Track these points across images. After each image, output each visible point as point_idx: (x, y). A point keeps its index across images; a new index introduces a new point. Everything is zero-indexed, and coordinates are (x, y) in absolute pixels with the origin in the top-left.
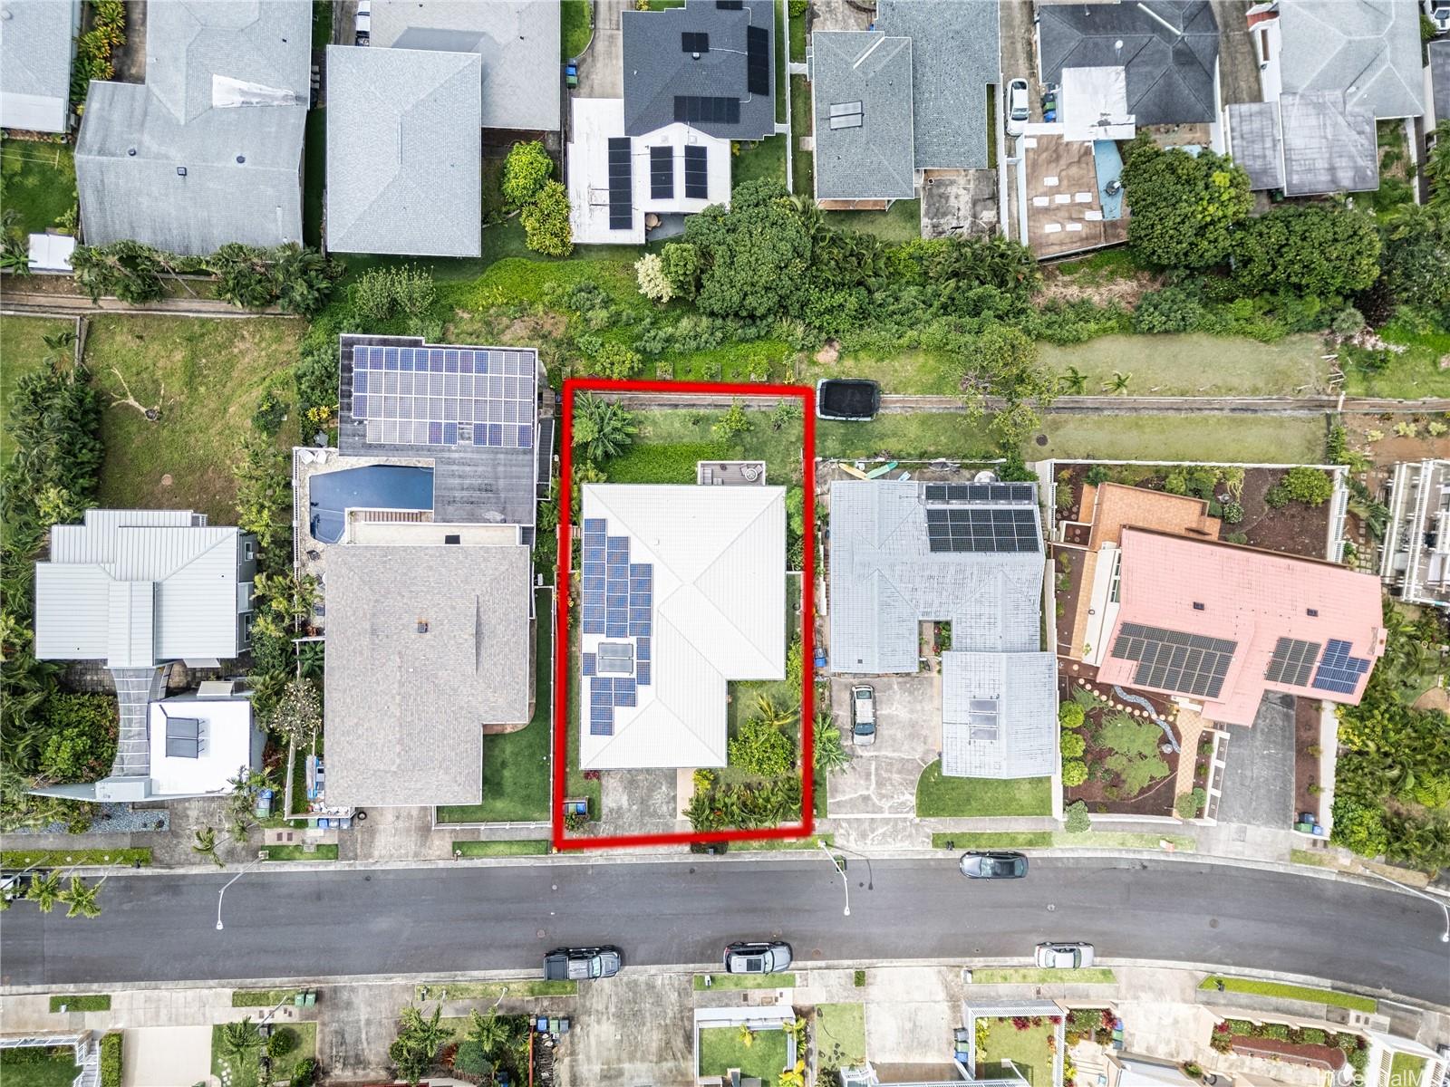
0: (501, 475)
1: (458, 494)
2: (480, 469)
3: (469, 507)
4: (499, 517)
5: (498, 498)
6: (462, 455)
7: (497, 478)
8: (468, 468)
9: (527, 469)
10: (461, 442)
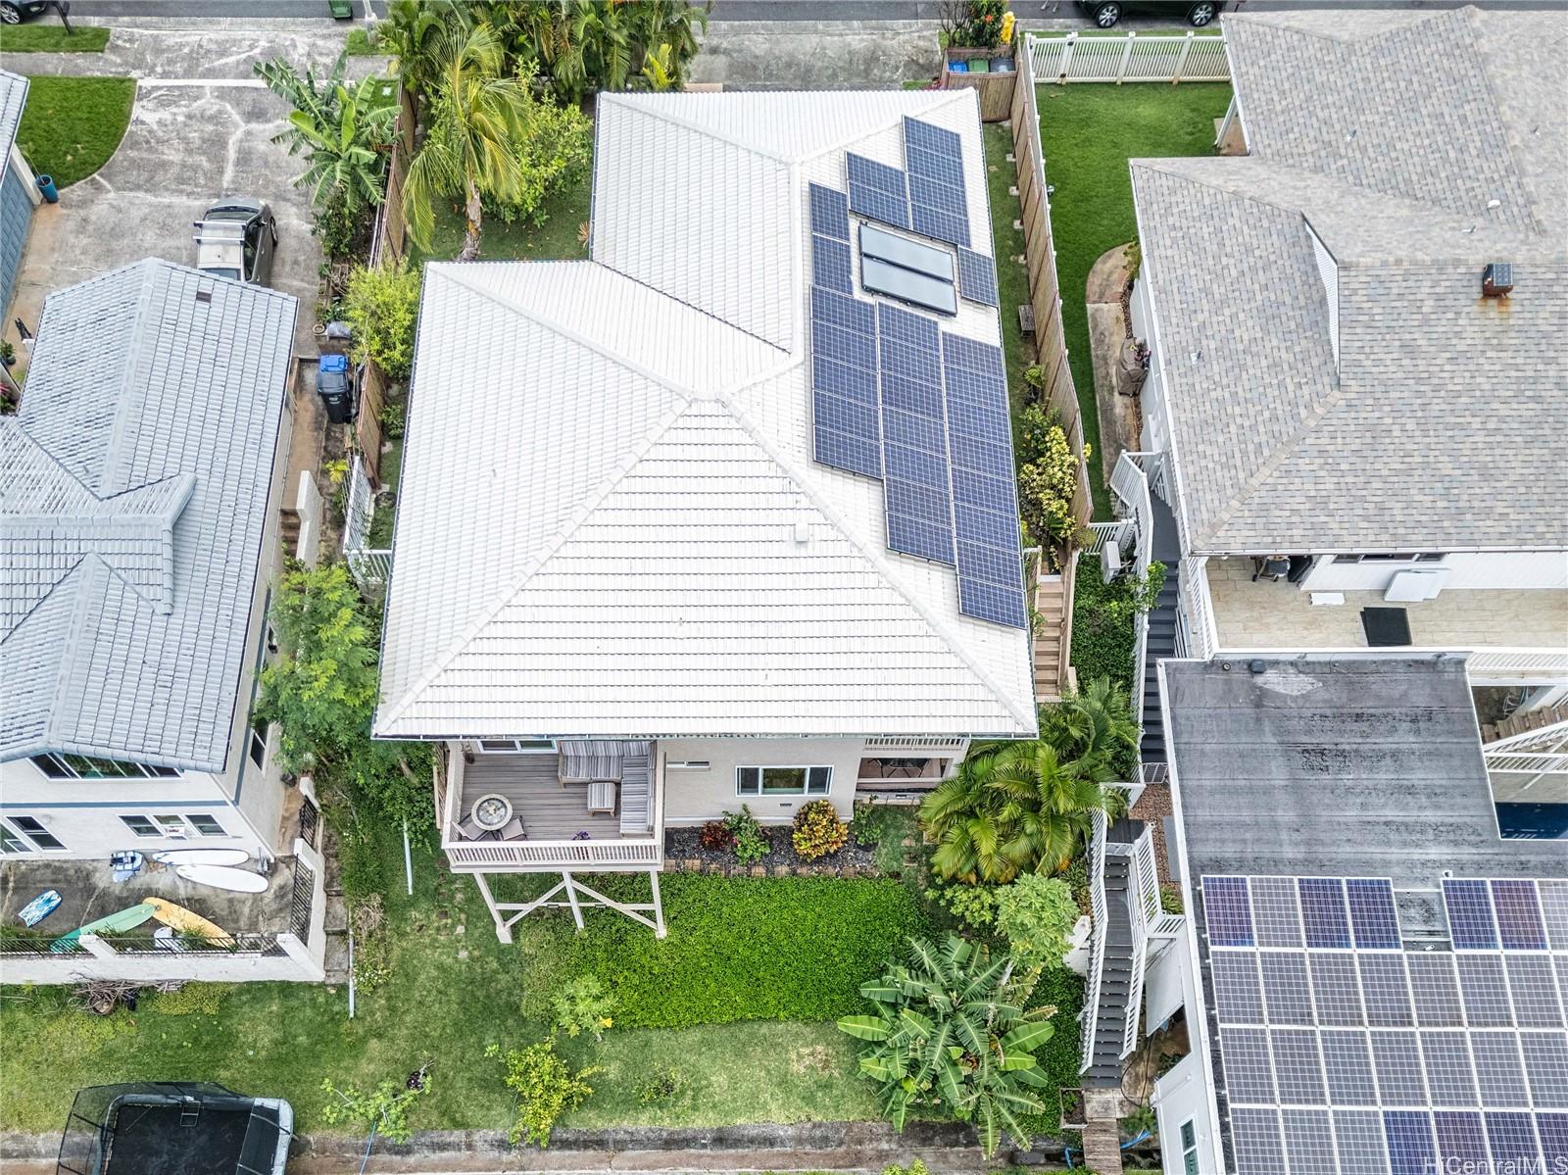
0: (1281, 797)
1: (1405, 739)
2: (1352, 814)
3: (1367, 705)
4: (1270, 680)
5: (1279, 731)
6: (1417, 854)
7: (1295, 787)
8: (1391, 813)
9: (1203, 815)
10: (1427, 890)
